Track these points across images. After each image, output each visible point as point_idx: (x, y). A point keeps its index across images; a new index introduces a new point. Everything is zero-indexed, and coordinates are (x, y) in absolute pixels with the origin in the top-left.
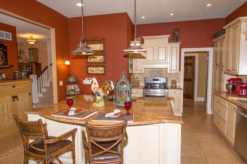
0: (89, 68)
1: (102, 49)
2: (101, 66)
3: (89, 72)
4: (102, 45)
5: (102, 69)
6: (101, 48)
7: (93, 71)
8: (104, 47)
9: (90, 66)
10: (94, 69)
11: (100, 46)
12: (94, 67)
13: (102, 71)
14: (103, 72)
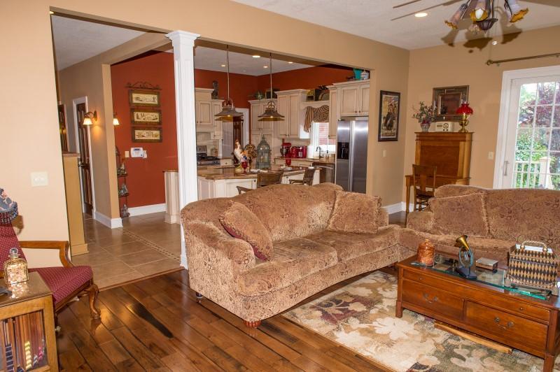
0: (137, 132)
1: (156, 102)
2: (156, 129)
3: (137, 138)
4: (156, 96)
5: (157, 132)
6: (154, 101)
7: (143, 136)
8: (159, 100)
9: (139, 129)
10: (144, 133)
11: (154, 98)
12: (144, 129)
13: (156, 136)
14: (158, 138)
